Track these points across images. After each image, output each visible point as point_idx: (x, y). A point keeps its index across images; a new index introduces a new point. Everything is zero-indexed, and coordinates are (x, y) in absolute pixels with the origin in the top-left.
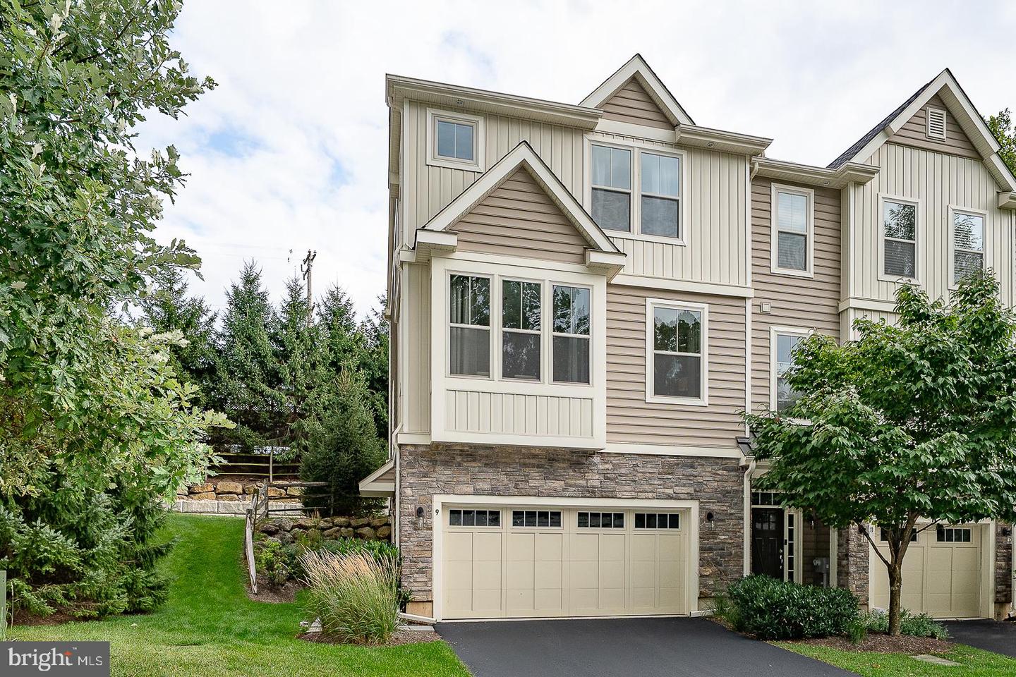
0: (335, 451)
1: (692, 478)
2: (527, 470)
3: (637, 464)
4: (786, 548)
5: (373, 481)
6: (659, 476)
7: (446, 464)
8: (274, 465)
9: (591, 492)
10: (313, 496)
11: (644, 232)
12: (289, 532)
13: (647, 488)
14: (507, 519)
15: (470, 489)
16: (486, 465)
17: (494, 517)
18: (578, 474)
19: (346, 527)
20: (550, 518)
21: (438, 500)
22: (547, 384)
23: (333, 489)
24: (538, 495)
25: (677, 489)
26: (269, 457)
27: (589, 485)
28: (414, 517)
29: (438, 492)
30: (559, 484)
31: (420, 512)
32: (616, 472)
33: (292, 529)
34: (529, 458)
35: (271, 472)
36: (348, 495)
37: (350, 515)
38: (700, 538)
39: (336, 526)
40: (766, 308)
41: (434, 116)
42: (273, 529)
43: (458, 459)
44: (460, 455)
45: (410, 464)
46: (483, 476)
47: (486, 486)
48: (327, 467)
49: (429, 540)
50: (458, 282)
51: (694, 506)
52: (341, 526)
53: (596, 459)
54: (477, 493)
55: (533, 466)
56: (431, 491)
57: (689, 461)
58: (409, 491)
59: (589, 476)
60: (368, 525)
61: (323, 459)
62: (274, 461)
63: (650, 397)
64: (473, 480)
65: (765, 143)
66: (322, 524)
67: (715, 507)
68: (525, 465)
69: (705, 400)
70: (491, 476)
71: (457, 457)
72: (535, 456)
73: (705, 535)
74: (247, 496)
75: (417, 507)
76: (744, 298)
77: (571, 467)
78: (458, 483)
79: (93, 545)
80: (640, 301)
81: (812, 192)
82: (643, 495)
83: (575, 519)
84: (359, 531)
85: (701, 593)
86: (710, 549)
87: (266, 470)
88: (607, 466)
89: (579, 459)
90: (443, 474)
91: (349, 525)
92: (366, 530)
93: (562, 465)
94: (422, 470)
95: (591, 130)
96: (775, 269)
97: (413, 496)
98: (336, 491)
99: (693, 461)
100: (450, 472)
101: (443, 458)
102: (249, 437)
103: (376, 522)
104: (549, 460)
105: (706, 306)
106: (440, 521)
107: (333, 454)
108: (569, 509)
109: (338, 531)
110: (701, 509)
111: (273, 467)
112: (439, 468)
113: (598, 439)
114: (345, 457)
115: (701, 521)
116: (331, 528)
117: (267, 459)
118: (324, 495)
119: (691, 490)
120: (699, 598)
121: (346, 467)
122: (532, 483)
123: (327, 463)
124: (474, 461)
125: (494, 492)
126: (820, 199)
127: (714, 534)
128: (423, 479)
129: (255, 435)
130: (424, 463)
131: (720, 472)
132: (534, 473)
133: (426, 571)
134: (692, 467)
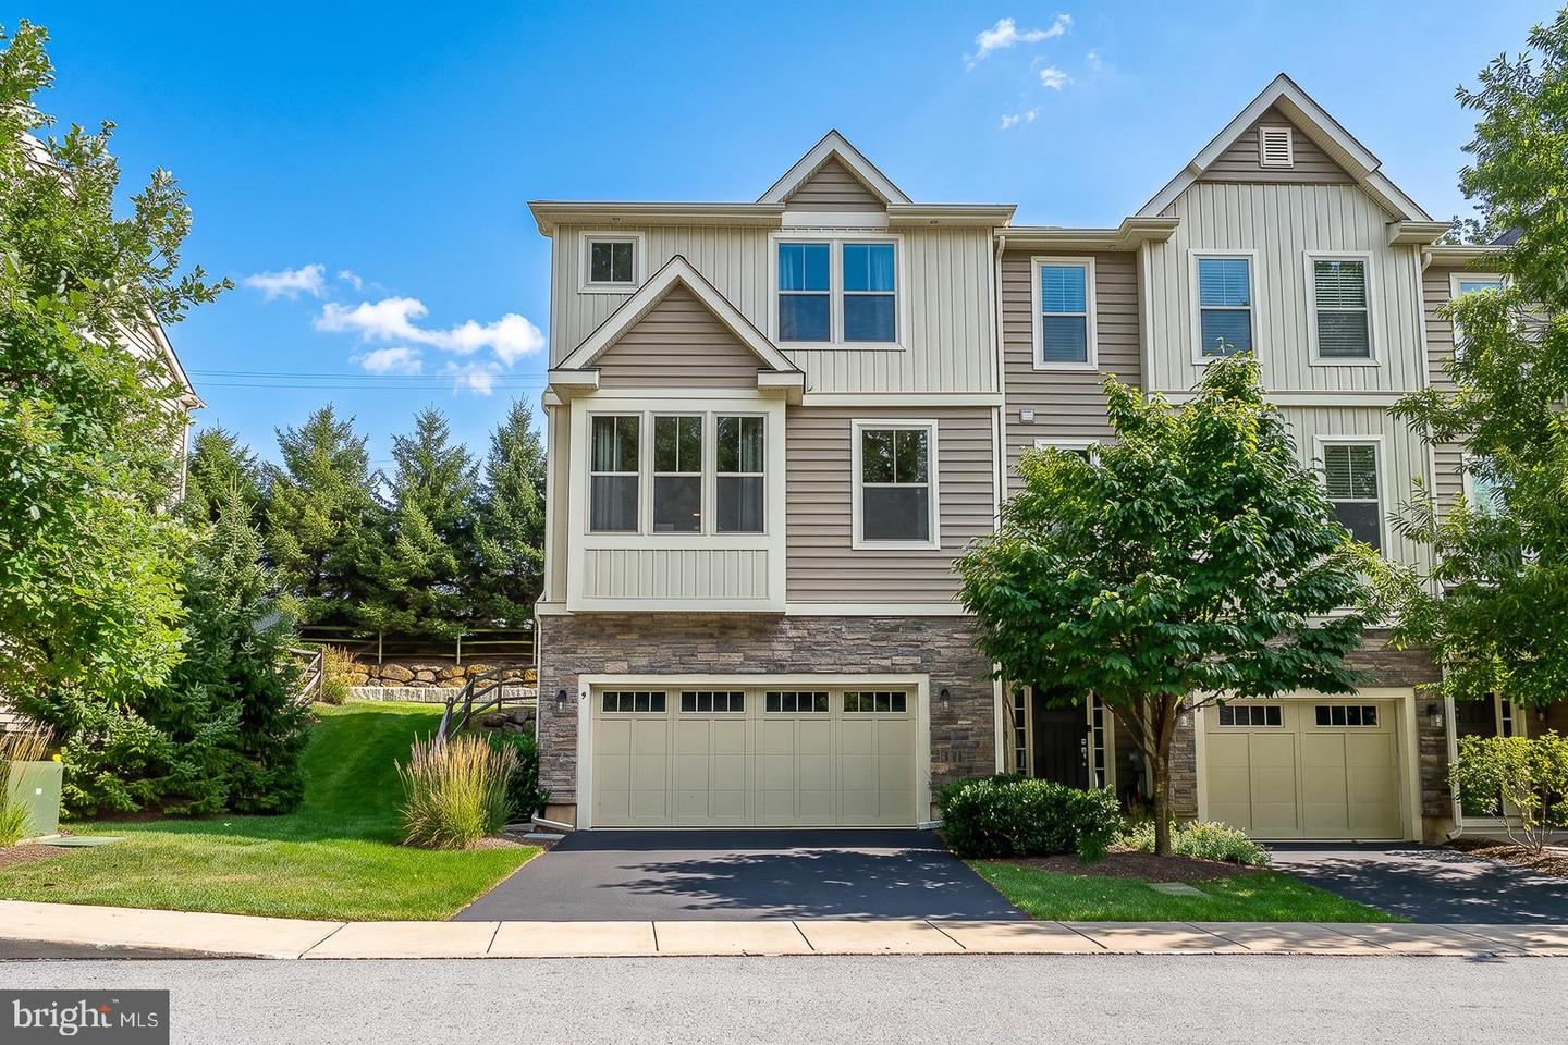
1: (918, 644)
2: (694, 641)
3: (840, 629)
4: (1091, 736)
6: (871, 643)
7: (594, 636)
9: (779, 668)
11: (847, 339)
13: (855, 659)
14: (673, 702)
15: (625, 666)
16: (643, 636)
17: (658, 701)
18: (760, 644)
20: (731, 700)
21: (584, 682)
22: (709, 536)
24: (709, 672)
25: (898, 660)
27: (776, 656)
28: (555, 703)
29: (584, 670)
30: (736, 658)
31: (563, 695)
34: (696, 626)
35: (380, 651)
38: (932, 724)
40: (1027, 416)
41: (588, 238)
43: (611, 631)
44: (614, 626)
45: (552, 639)
46: (638, 650)
47: (643, 663)
49: (574, 729)
50: (601, 423)
51: (923, 681)
53: (786, 625)
54: (632, 671)
55: (702, 636)
56: (576, 670)
58: (550, 671)
59: (775, 645)
63: (858, 542)
64: (627, 655)
65: (1009, 211)
67: (951, 682)
68: (692, 635)
69: (935, 542)
70: (650, 649)
73: (939, 720)
75: (559, 690)
76: (990, 408)
77: (752, 636)
78: (608, 660)
79: (190, 737)
80: (844, 424)
81: (1092, 261)
83: (762, 701)
86: (947, 739)
88: (800, 633)
89: (764, 625)
90: (590, 650)
93: (740, 634)
94: (566, 645)
95: (778, 227)
96: (1039, 365)
97: (554, 676)
99: (919, 622)
100: (598, 648)
101: (590, 629)
104: (722, 628)
105: (934, 423)
106: (587, 708)
108: (754, 689)
110: (931, 685)
112: (587, 642)
113: (776, 600)
115: (933, 700)
119: (918, 660)
120: (931, 804)
122: (702, 657)
125: (653, 669)
126: (1105, 268)
127: (950, 718)
128: (567, 656)
130: (570, 637)
131: (957, 635)
132: (703, 645)
133: (570, 768)
134: (919, 629)
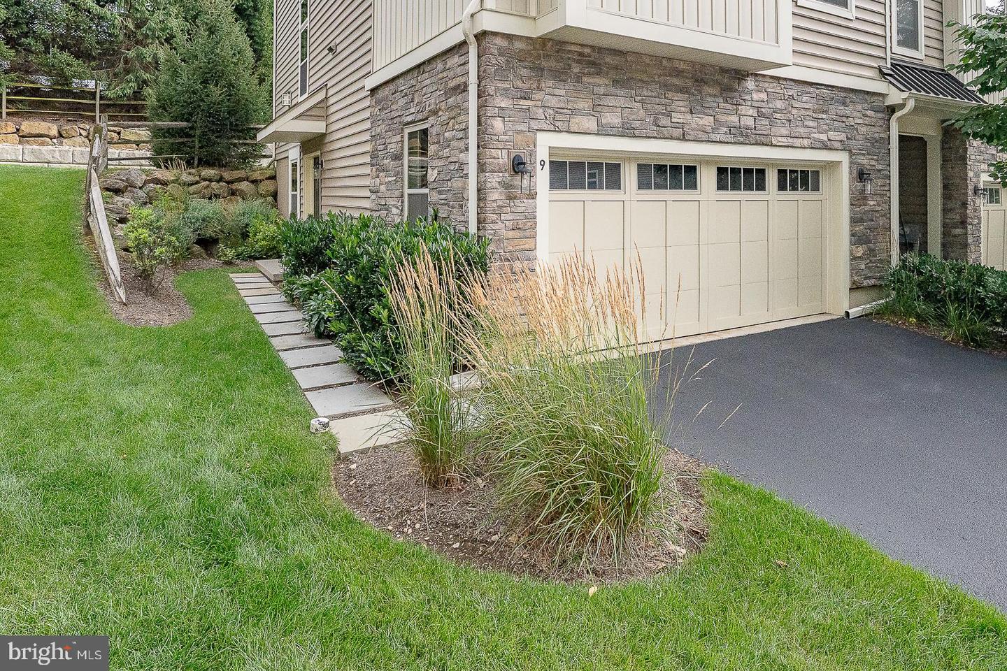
0: (201, 83)
1: (844, 119)
2: (669, 95)
3: (792, 96)
5: (296, 118)
6: (814, 115)
7: (559, 75)
8: (102, 102)
9: (743, 136)
10: (171, 141)
12: (141, 188)
13: (802, 130)
14: (630, 177)
15: (591, 124)
16: (615, 82)
17: (613, 174)
18: (729, 107)
19: (218, 181)
20: (685, 176)
21: (544, 142)
23: (198, 132)
24: (683, 138)
25: (831, 135)
26: (96, 92)
27: (742, 123)
28: (506, 175)
29: (545, 126)
30: (707, 121)
31: (518, 164)
32: (771, 106)
33: (144, 184)
34: (670, 75)
35: (98, 111)
36: (219, 140)
37: (221, 166)
38: (852, 205)
39: (205, 180)
42: (121, 185)
43: (576, 69)
44: (579, 62)
45: (501, 73)
46: (611, 101)
47: (616, 121)
48: (191, 103)
49: (531, 216)
51: (846, 159)
52: (210, 181)
53: (750, 84)
54: (602, 131)
56: (534, 125)
57: (843, 95)
58: (498, 124)
59: (742, 109)
60: (247, 179)
61: (187, 91)
62: (101, 98)
64: (596, 108)
66: (185, 177)
67: (864, 161)
68: (666, 87)
69: (852, 11)
70: (621, 102)
71: (574, 65)
72: (678, 73)
74: (64, 141)
75: (513, 155)
77: (721, 95)
78: (574, 112)
82: (798, 142)
83: (714, 176)
84: (235, 186)
85: (854, 283)
86: (862, 220)
87: (91, 108)
88: (761, 96)
89: (730, 82)
90: (553, 95)
91: (221, 179)
92: (244, 186)
93: (712, 91)
94: (519, 84)
97: (505, 134)
98: (204, 134)
99: (845, 96)
100: (562, 92)
101: (552, 64)
102: (68, 65)
103: (257, 175)
104: (697, 81)
106: (545, 182)
107: (199, 87)
108: (707, 162)
109: (208, 186)
110: (851, 163)
111: (100, 105)
112: (547, 83)
113: (785, 49)
114: (216, 92)
115: (852, 181)
116: (197, 183)
117: (92, 95)
118: (186, 140)
119: (843, 137)
120: (850, 289)
121: (219, 104)
122: (677, 118)
123: (190, 98)
124: (598, 74)
125: (627, 131)
127: (864, 199)
128: (522, 102)
129: (78, 65)
130: (524, 72)
131: (869, 113)
132: (680, 102)
134: (845, 102)
